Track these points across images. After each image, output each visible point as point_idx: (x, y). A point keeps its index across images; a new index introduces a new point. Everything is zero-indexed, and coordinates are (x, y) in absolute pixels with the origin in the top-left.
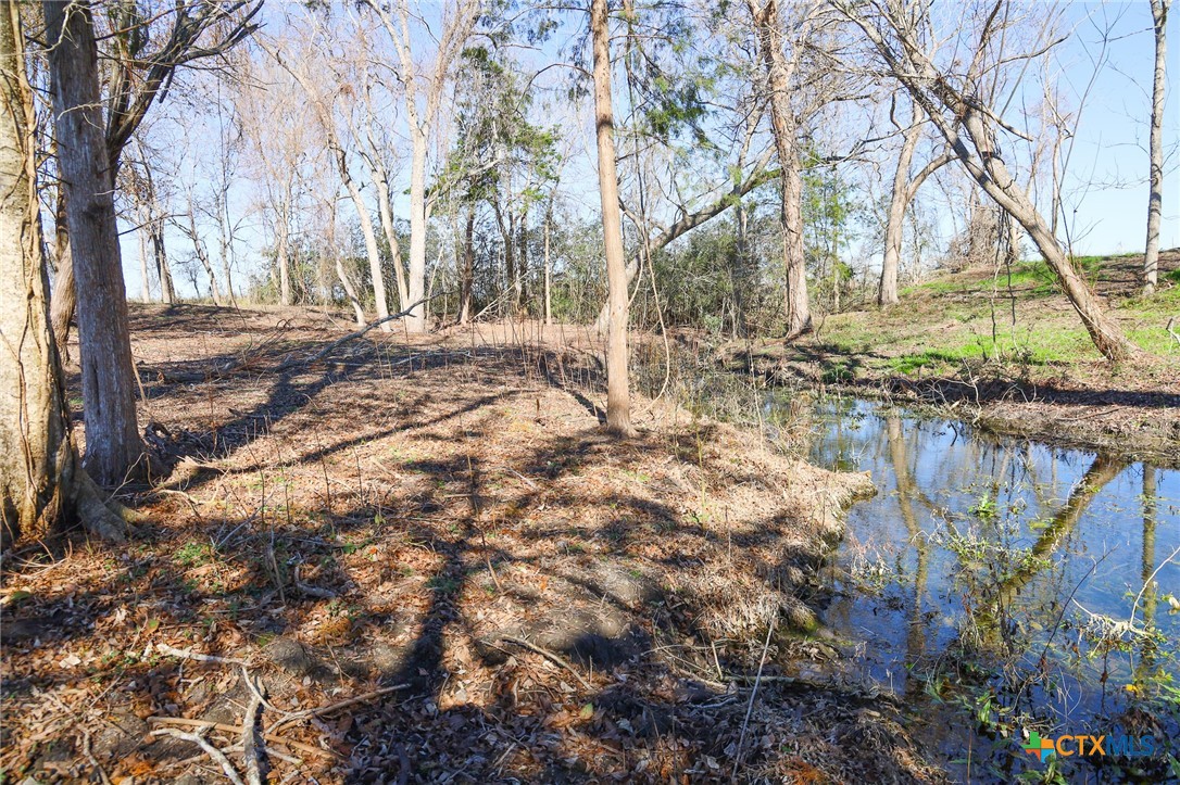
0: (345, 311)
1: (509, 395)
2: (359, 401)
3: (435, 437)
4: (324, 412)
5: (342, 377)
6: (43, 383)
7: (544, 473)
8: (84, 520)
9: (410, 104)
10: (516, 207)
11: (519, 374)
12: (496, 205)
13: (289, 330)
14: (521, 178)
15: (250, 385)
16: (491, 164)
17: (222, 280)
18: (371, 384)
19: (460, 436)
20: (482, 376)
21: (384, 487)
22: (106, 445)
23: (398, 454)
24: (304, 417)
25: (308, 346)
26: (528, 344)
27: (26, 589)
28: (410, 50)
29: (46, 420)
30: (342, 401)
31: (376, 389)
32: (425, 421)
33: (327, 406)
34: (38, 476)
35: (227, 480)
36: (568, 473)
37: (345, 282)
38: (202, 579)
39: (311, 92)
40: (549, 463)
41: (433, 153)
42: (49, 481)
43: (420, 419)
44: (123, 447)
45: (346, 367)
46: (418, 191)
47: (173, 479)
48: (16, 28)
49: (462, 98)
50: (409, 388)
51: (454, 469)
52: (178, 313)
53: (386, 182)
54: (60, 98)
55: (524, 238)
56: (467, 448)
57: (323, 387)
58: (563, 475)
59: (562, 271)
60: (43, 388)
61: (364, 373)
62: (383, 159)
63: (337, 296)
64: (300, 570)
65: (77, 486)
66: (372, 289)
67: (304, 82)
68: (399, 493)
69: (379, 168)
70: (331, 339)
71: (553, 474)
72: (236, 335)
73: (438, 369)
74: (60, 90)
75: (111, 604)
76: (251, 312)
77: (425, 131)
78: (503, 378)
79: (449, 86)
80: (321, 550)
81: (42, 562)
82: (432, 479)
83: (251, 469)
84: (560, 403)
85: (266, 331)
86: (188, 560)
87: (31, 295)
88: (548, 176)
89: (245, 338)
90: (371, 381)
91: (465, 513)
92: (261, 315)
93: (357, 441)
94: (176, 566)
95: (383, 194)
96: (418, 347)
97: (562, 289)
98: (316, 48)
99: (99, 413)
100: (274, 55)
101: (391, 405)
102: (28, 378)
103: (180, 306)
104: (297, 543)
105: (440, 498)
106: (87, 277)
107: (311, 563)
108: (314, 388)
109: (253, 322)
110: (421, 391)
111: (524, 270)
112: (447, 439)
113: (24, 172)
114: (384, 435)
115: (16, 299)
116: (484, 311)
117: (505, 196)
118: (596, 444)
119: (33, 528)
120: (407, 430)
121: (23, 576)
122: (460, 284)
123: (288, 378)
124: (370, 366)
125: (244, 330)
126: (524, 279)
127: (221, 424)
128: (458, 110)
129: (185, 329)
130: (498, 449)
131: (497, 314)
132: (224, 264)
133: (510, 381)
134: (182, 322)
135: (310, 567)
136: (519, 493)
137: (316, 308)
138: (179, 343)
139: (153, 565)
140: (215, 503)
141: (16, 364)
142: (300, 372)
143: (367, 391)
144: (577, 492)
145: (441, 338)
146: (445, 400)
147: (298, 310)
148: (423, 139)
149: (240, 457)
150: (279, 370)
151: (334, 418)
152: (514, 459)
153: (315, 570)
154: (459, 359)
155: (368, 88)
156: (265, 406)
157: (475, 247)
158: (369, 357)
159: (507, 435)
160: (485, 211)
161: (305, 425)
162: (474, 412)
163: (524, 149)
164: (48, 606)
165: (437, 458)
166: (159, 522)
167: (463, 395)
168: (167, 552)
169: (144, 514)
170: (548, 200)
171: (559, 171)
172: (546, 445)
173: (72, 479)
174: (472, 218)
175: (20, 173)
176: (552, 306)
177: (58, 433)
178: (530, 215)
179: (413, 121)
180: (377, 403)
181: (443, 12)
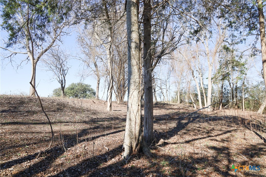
0: (192, 105)
1: (235, 130)
2: (197, 128)
3: (217, 141)
4: (189, 130)
5: (192, 122)
6: (139, 123)
7: (249, 155)
8: (144, 151)
9: (208, 59)
10: (234, 81)
11: (237, 124)
12: (229, 81)
13: (180, 109)
14: (236, 74)
15: (172, 122)
16: (228, 71)
17: (166, 97)
18: (199, 124)
19: (223, 141)
20: (227, 124)
21: (206, 153)
22: (147, 135)
23: (208, 144)
24: (185, 131)
25: (184, 113)
26: (239, 116)
27: (134, 165)
28: (208, 47)
29: (139, 130)
30: (193, 128)
31: (200, 126)
32: (213, 135)
33: (189, 129)
34: (136, 141)
35: (170, 145)
36: (257, 157)
37: (192, 99)
38: (167, 170)
39: (186, 58)
40: (250, 153)
41: (214, 70)
42: (138, 142)
43: (212, 135)
44: (150, 135)
45: (193, 119)
46: (210, 78)
47: (159, 144)
48: (141, 57)
49: (220, 56)
50: (208, 126)
51: (223, 150)
52: (157, 104)
53: (202, 76)
54: (145, 67)
55: (236, 89)
56: (225, 145)
57: (188, 124)
58: (255, 157)
59: (247, 97)
60: (139, 124)
61: (197, 121)
62: (201, 72)
63: (190, 102)
64: (188, 173)
65: (143, 144)
66: (198, 101)
67: (185, 56)
68: (209, 155)
69: (201, 74)
70: (189, 112)
71: (252, 156)
72: (169, 110)
73: (215, 121)
74: (145, 66)
75: (149, 172)
76: (172, 105)
77: (212, 65)
78: (233, 125)
79: (218, 54)
80: (192, 168)
81: (136, 159)
82: (217, 152)
83: (175, 143)
84: (251, 134)
85: (175, 109)
86: (163, 165)
87: (139, 105)
88: (243, 74)
89: (171, 111)
90: (199, 123)
91: (227, 164)
92: (174, 105)
93: (197, 139)
94: (161, 166)
95: (201, 79)
96: (209, 115)
97: (247, 102)
98: (187, 49)
99: (146, 128)
100: (179, 52)
101: (205, 130)
102: (137, 121)
103: (158, 103)
104: (186, 165)
105: (220, 158)
106: (147, 101)
107: (190, 171)
108: (186, 124)
109: (172, 107)
110: (212, 127)
111: (236, 97)
112: (220, 141)
113: (140, 82)
114: (204, 138)
115: (136, 106)
116: (226, 107)
117: (231, 79)
118: (265, 148)
119: (135, 151)
120: (209, 138)
121: (133, 162)
122: (220, 100)
123: (180, 121)
124: (198, 119)
125: (170, 109)
126: (237, 99)
127: (167, 131)
128: (220, 59)
129: (159, 108)
130: (234, 146)
131: (229, 107)
132: (166, 94)
133: (234, 127)
134: (158, 106)
135: (190, 172)
136: (242, 160)
137: (185, 104)
138: (158, 111)
139: (156, 164)
140: (168, 151)
141: (135, 119)
142: (183, 120)
143: (198, 126)
144: (260, 163)
145: (215, 113)
146: (218, 130)
147: (181, 104)
148: (211, 66)
149: (172, 140)
150: (178, 119)
151: (191, 132)
152: (239, 150)
153: (191, 173)
154: (220, 119)
155: (198, 56)
156: (176, 127)
157: (223, 91)
158: (198, 117)
159: (237, 142)
160: (226, 82)
161: (185, 133)
162: (226, 134)
163: (237, 67)
164: (137, 170)
165: (218, 147)
166: (157, 154)
167: (222, 129)
168: (159, 162)
169: (154, 151)
170: (243, 79)
171: (246, 72)
172: (248, 147)
173: (142, 142)
174: (223, 84)
175: (139, 83)
176: (245, 106)
177: (140, 133)
178: (238, 83)
179: (209, 63)
180: (201, 129)
181: (216, 38)
